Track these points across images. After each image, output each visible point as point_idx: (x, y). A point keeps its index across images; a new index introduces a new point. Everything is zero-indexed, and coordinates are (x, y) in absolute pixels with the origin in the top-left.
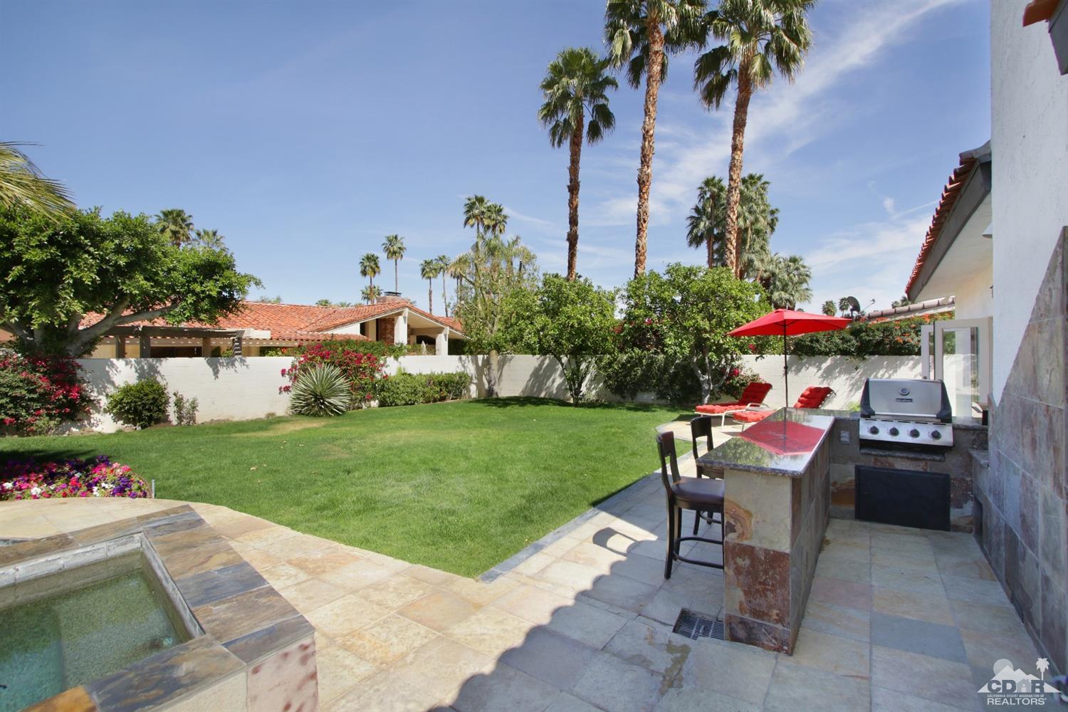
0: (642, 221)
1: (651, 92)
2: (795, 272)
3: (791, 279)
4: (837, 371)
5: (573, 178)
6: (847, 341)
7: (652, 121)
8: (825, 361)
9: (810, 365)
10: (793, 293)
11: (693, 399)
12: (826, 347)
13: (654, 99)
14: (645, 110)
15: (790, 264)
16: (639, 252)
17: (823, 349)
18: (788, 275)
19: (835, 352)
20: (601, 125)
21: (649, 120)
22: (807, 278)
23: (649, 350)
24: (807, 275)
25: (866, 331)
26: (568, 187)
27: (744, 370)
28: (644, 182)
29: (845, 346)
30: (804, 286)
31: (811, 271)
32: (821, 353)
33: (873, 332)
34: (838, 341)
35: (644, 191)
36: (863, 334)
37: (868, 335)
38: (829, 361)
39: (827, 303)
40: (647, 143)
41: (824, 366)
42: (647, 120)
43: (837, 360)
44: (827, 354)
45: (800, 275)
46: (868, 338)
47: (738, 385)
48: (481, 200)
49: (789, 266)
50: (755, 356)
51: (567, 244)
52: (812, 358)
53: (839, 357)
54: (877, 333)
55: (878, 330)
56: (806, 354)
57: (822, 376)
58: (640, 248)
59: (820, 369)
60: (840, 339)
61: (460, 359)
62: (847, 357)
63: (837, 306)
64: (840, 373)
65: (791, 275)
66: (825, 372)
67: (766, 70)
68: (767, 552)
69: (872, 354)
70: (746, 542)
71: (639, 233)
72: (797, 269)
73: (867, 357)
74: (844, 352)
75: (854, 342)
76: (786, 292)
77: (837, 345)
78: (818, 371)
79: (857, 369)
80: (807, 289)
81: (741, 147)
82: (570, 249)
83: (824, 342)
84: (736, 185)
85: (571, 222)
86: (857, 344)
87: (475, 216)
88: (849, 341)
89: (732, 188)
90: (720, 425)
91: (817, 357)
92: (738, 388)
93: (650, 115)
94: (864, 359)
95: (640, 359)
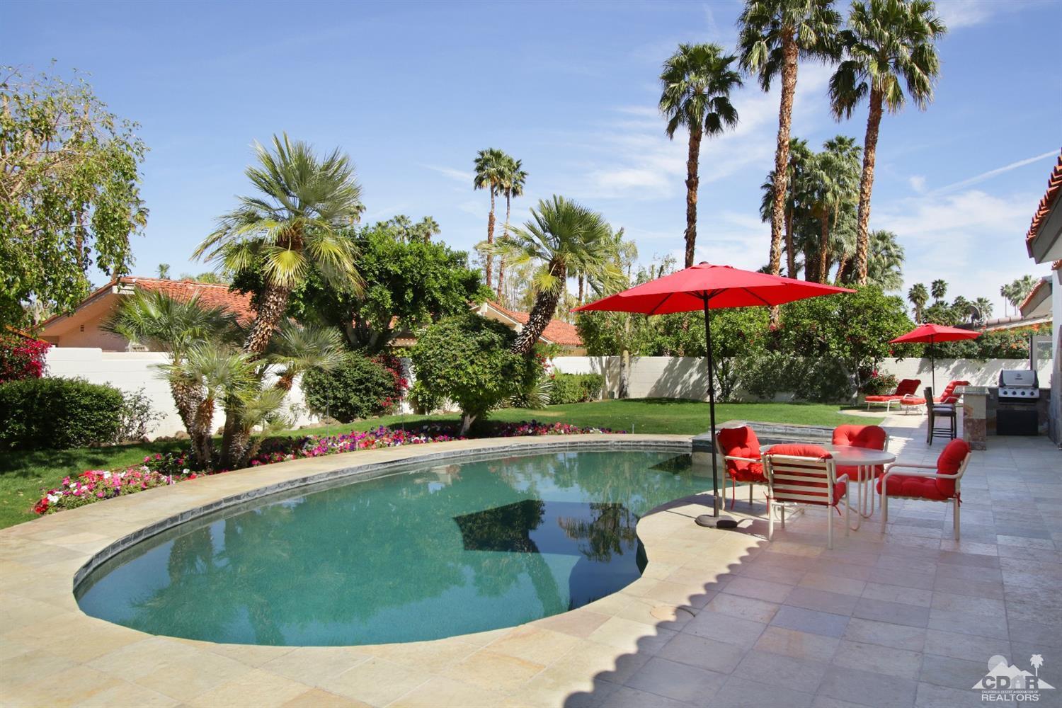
0: (777, 228)
1: (787, 104)
2: (884, 253)
3: (879, 261)
4: (964, 370)
5: (692, 173)
6: (971, 347)
7: (787, 132)
8: (953, 363)
9: (940, 366)
10: (882, 279)
11: (832, 398)
12: (953, 351)
13: (789, 110)
14: (780, 120)
15: (878, 242)
16: (774, 258)
17: (950, 353)
18: (875, 256)
19: (961, 356)
20: (722, 120)
21: (785, 131)
22: (899, 261)
23: (789, 353)
24: (898, 257)
25: (987, 338)
26: (687, 182)
27: (880, 371)
28: (779, 190)
29: (970, 350)
30: (894, 268)
31: (904, 251)
32: (948, 356)
33: (993, 339)
34: (963, 346)
35: (779, 199)
36: (985, 341)
37: (988, 342)
38: (956, 363)
39: (915, 286)
40: (782, 153)
41: (952, 367)
42: (783, 131)
43: (964, 361)
44: (954, 357)
45: (890, 255)
46: (988, 344)
47: (876, 384)
48: (498, 156)
49: (876, 245)
50: (895, 359)
51: (685, 242)
52: (941, 360)
53: (964, 359)
54: (995, 340)
55: (996, 337)
56: (936, 357)
57: (951, 374)
58: (775, 254)
59: (949, 369)
60: (965, 345)
61: (591, 359)
62: (971, 360)
63: (929, 291)
64: (966, 372)
65: (879, 256)
66: (953, 371)
67: (897, 96)
68: (978, 420)
69: (992, 357)
70: (971, 418)
71: (773, 240)
72: (887, 248)
73: (987, 360)
74: (968, 356)
75: (976, 347)
76: (872, 277)
77: (962, 350)
78: (947, 371)
79: (979, 370)
80: (897, 273)
81: (873, 163)
82: (688, 247)
83: (951, 347)
84: (868, 198)
85: (689, 219)
86: (979, 349)
87: (490, 176)
88: (973, 346)
89: (864, 201)
90: (886, 410)
91: (946, 360)
92: (875, 387)
93: (785, 126)
94: (985, 362)
95: (780, 361)
